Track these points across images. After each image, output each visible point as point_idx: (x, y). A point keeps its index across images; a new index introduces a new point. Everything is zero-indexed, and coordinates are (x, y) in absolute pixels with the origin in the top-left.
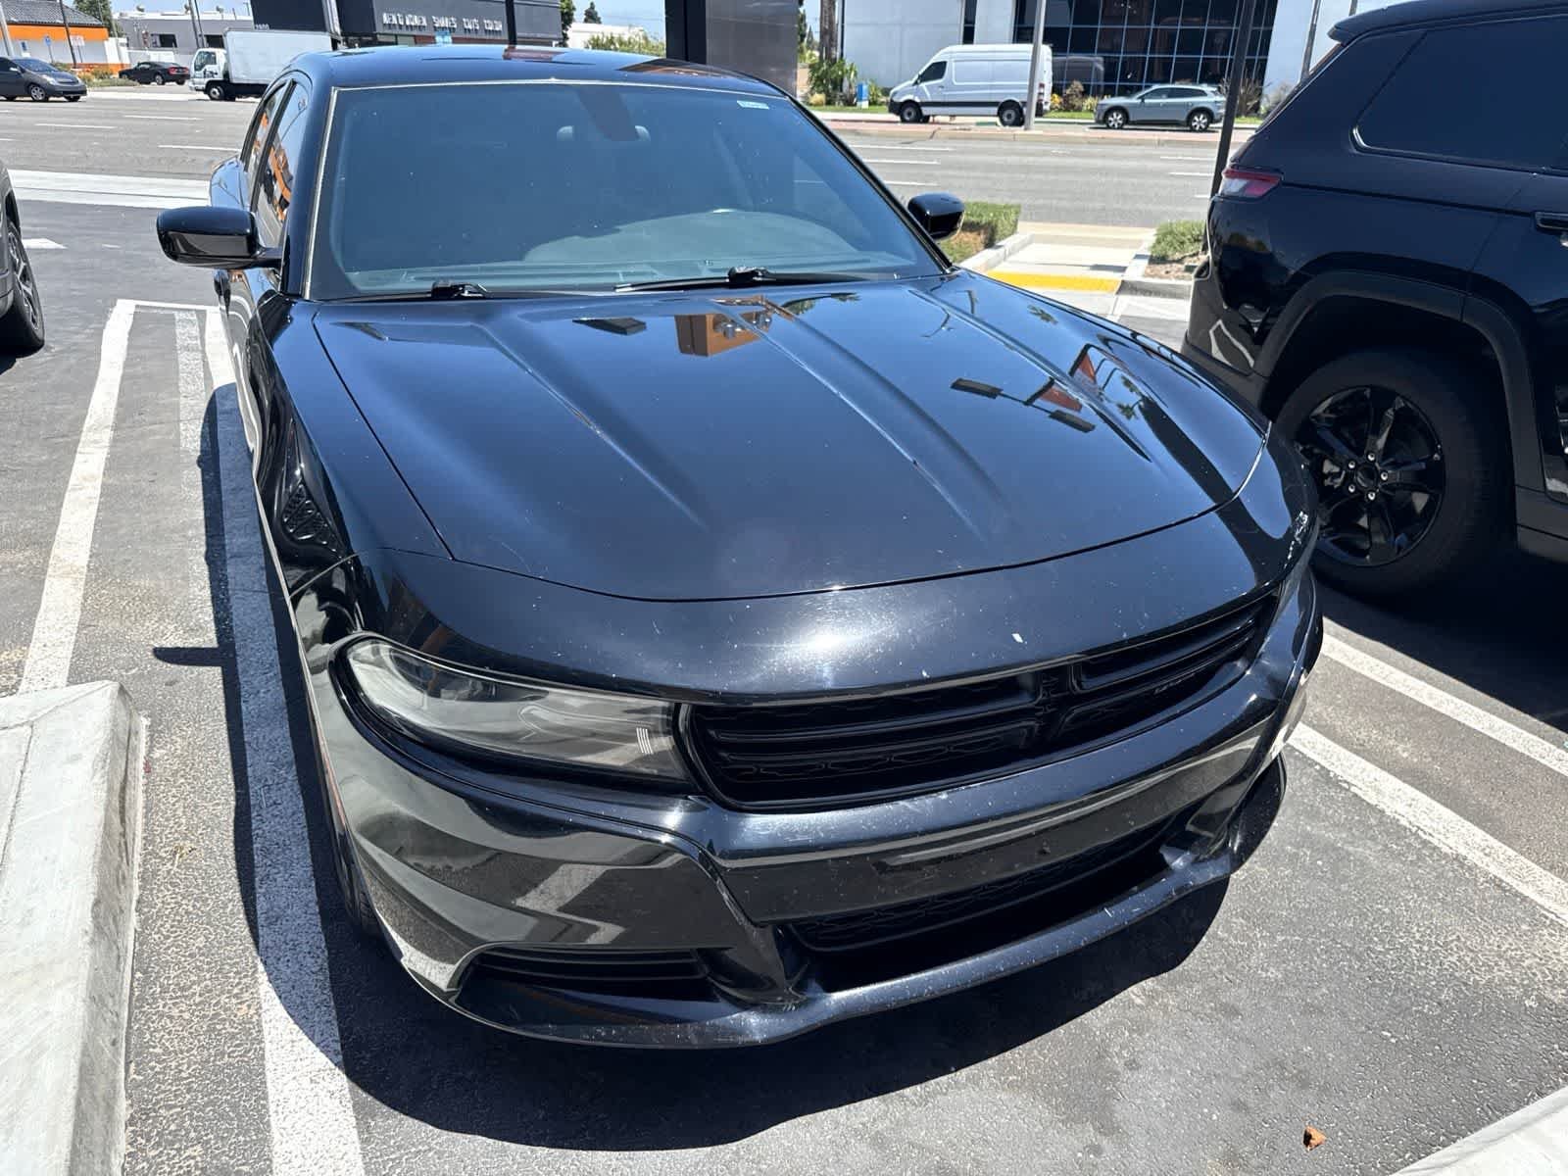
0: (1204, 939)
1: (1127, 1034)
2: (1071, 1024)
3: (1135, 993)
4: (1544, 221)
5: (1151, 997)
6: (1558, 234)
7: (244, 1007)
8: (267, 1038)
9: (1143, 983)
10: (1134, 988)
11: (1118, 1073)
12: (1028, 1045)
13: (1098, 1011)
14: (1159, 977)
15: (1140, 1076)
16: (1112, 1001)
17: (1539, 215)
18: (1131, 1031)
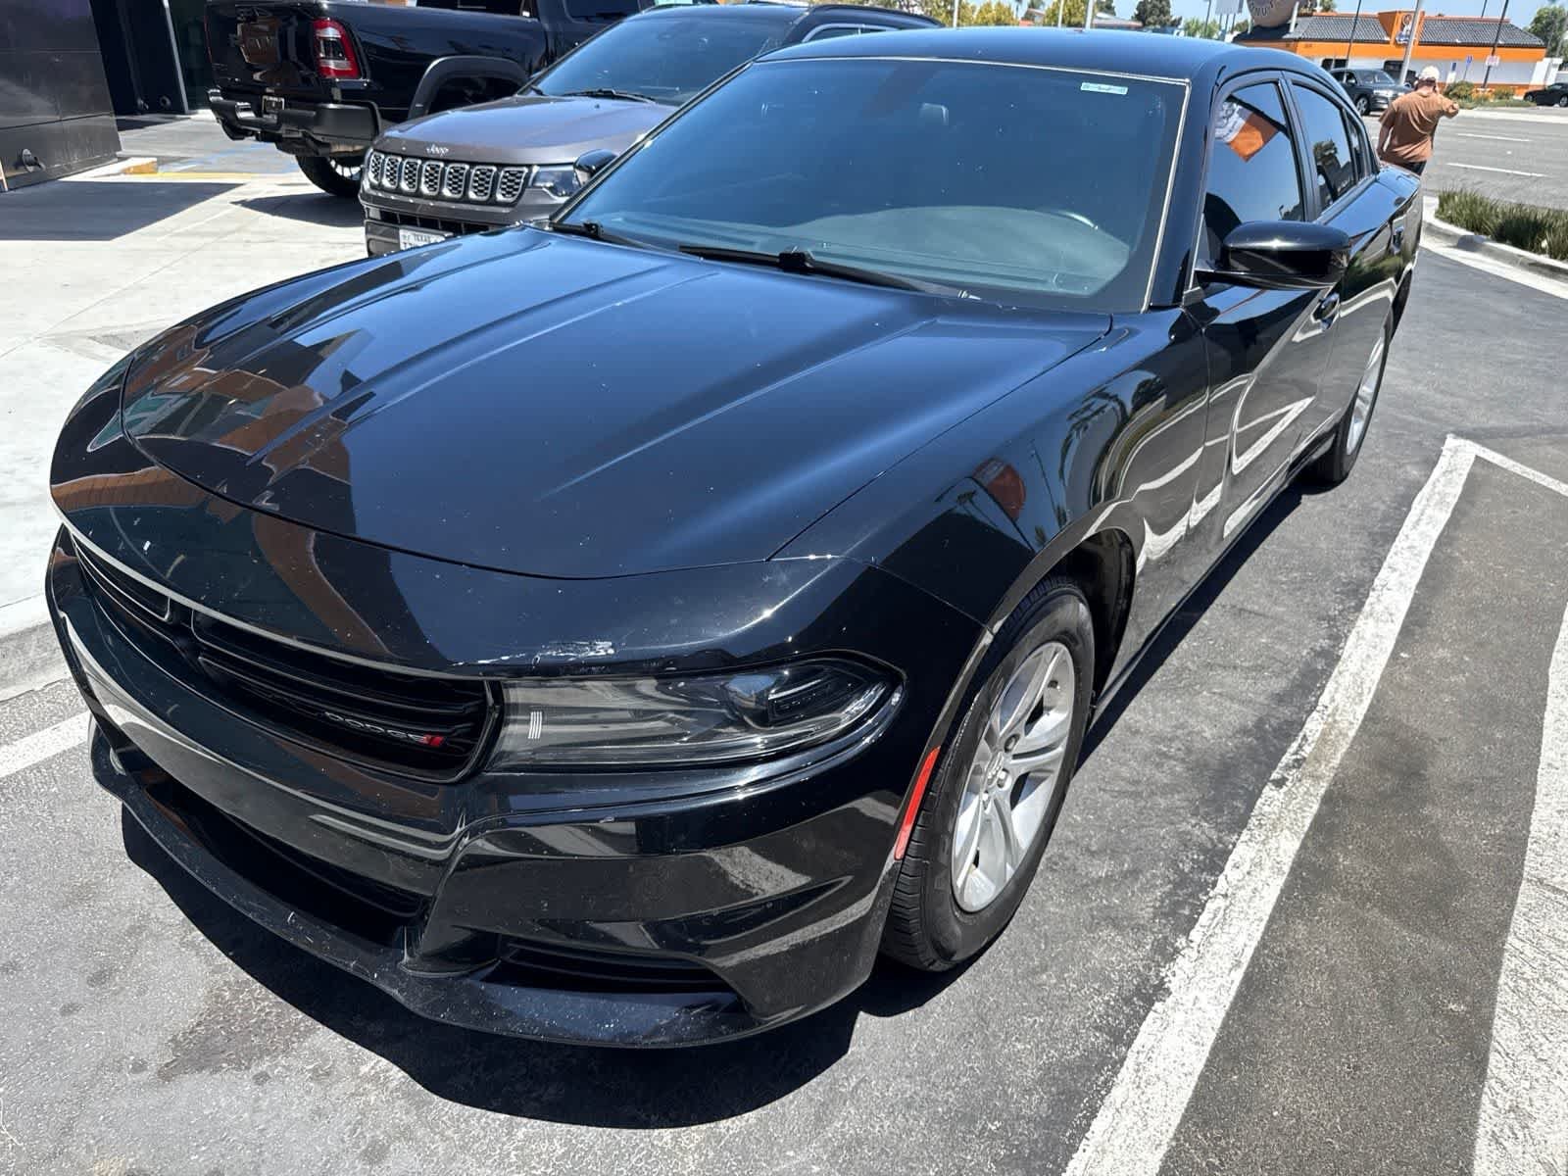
0: (502, 1116)
1: (311, 1067)
2: (310, 1021)
3: (374, 1063)
5: (374, 1079)
9: (396, 1069)
10: (384, 1062)
11: (248, 1068)
12: (272, 996)
13: (339, 1039)
14: (413, 1082)
15: (247, 1086)
16: (358, 1047)
18: (315, 1070)
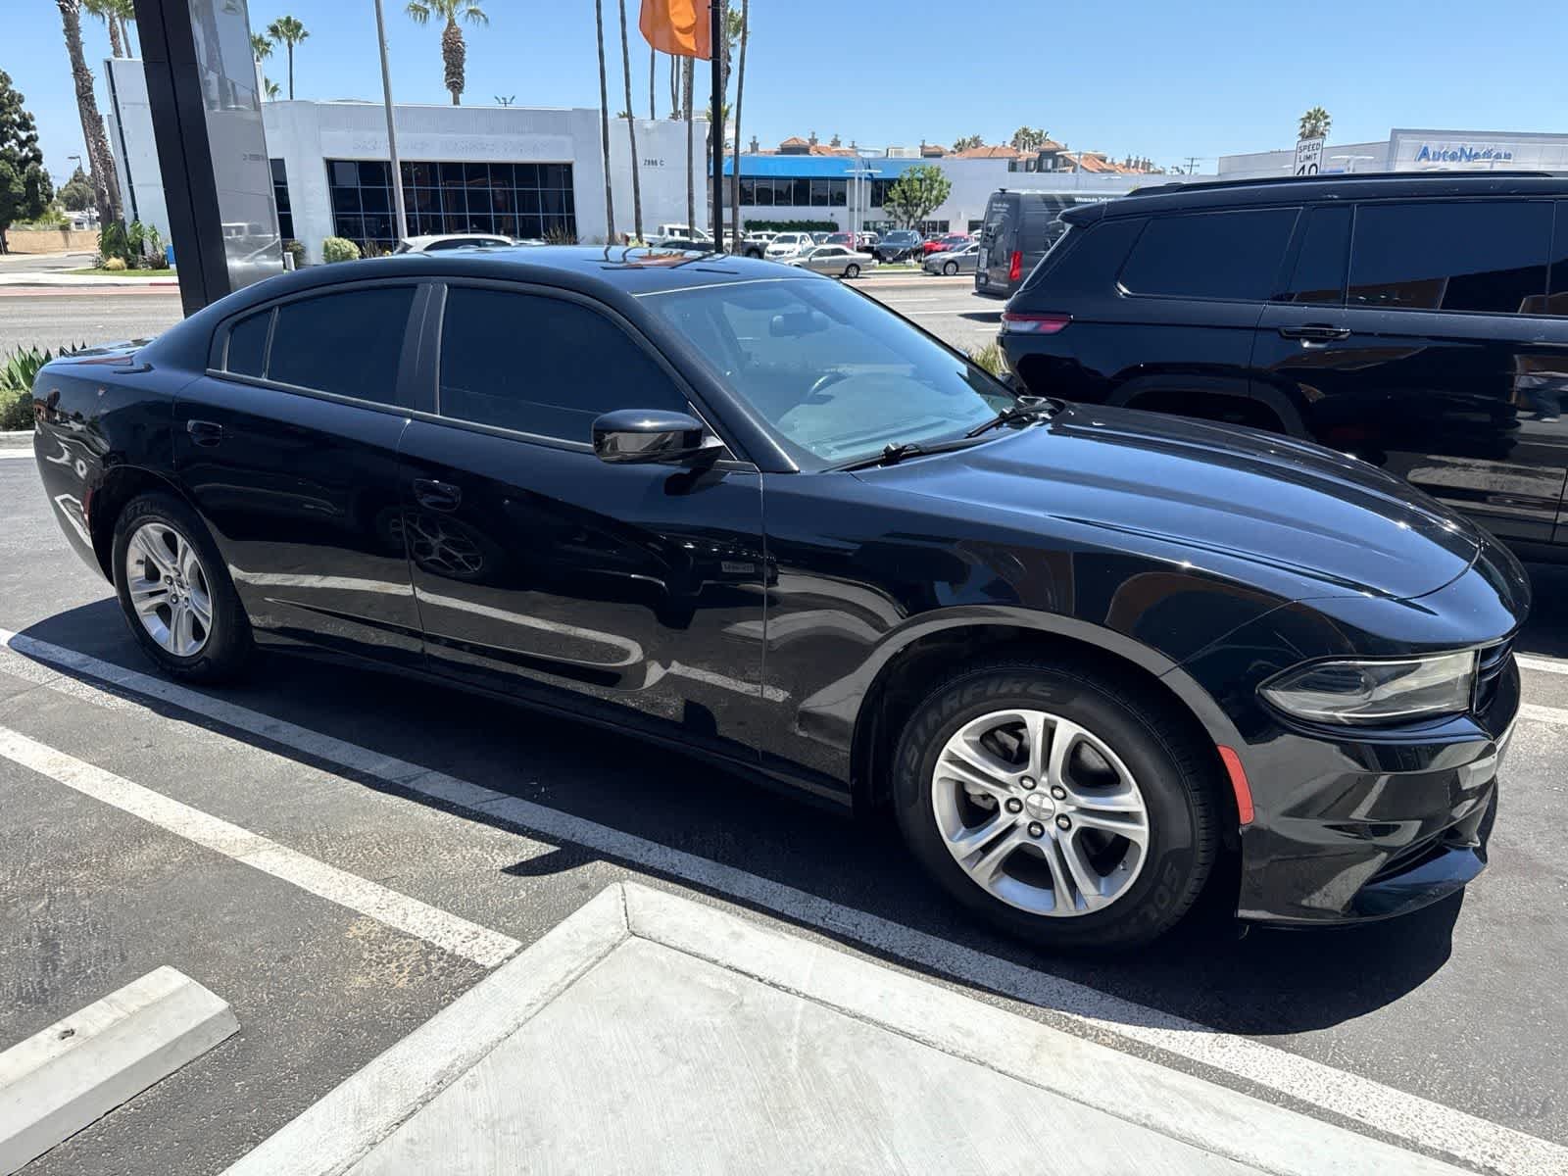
4: (1287, 332)
6: (1299, 339)
7: (1101, 1037)
8: (1152, 1043)
17: (1282, 329)
